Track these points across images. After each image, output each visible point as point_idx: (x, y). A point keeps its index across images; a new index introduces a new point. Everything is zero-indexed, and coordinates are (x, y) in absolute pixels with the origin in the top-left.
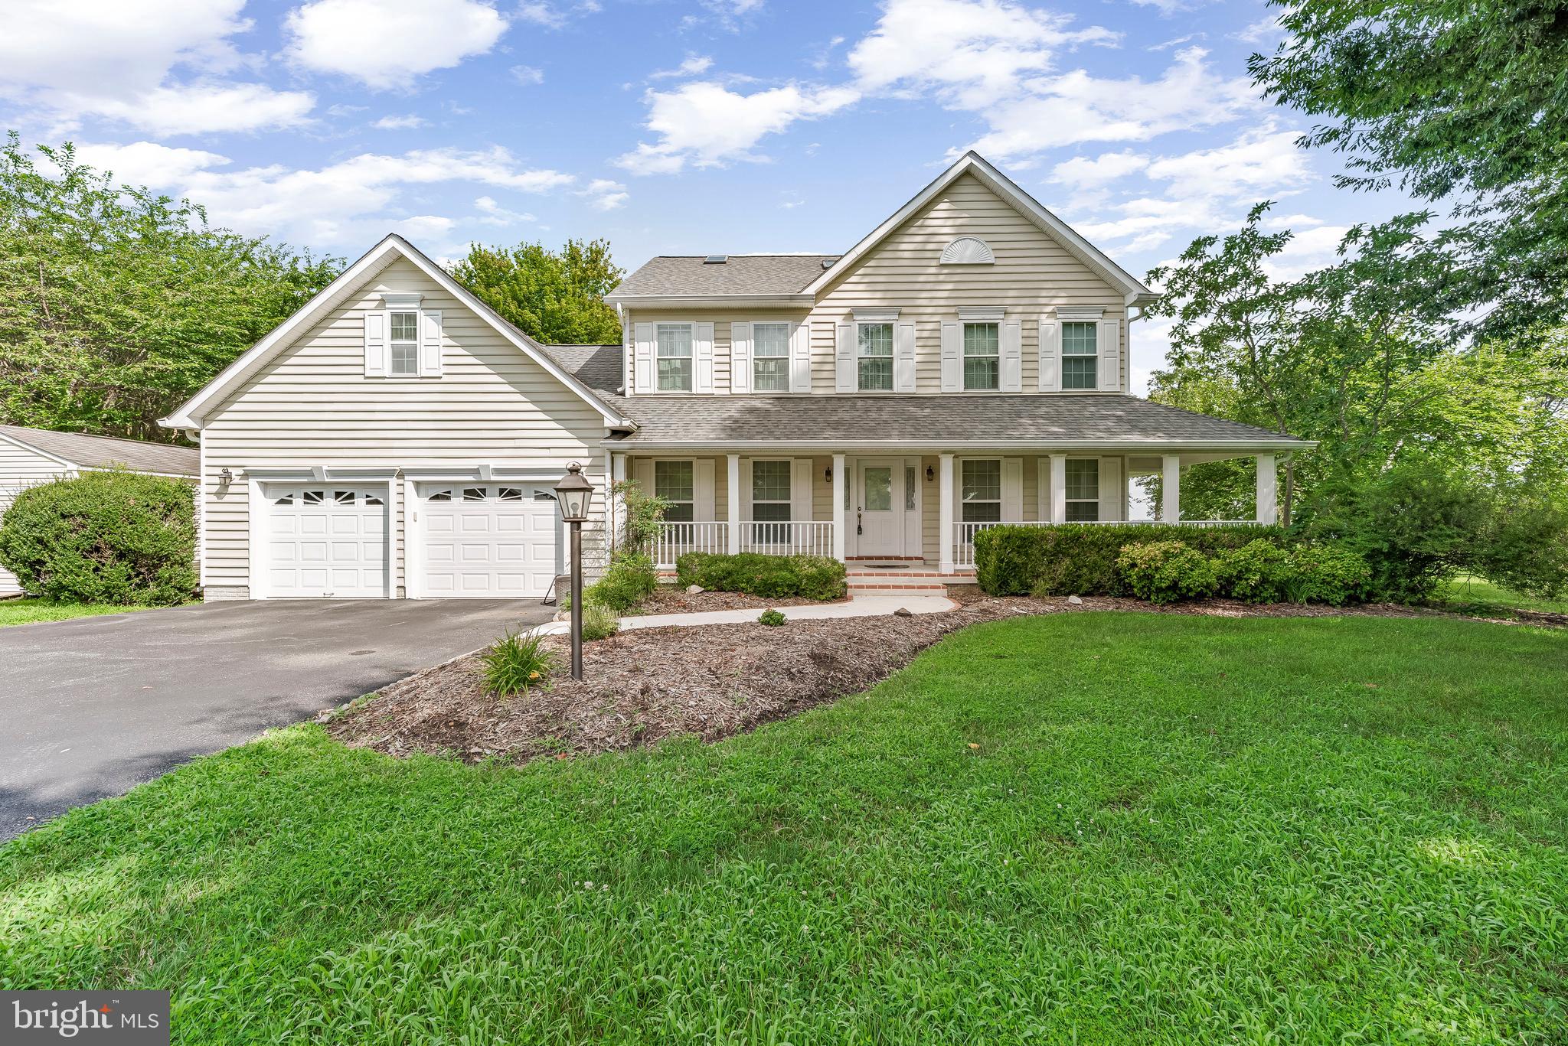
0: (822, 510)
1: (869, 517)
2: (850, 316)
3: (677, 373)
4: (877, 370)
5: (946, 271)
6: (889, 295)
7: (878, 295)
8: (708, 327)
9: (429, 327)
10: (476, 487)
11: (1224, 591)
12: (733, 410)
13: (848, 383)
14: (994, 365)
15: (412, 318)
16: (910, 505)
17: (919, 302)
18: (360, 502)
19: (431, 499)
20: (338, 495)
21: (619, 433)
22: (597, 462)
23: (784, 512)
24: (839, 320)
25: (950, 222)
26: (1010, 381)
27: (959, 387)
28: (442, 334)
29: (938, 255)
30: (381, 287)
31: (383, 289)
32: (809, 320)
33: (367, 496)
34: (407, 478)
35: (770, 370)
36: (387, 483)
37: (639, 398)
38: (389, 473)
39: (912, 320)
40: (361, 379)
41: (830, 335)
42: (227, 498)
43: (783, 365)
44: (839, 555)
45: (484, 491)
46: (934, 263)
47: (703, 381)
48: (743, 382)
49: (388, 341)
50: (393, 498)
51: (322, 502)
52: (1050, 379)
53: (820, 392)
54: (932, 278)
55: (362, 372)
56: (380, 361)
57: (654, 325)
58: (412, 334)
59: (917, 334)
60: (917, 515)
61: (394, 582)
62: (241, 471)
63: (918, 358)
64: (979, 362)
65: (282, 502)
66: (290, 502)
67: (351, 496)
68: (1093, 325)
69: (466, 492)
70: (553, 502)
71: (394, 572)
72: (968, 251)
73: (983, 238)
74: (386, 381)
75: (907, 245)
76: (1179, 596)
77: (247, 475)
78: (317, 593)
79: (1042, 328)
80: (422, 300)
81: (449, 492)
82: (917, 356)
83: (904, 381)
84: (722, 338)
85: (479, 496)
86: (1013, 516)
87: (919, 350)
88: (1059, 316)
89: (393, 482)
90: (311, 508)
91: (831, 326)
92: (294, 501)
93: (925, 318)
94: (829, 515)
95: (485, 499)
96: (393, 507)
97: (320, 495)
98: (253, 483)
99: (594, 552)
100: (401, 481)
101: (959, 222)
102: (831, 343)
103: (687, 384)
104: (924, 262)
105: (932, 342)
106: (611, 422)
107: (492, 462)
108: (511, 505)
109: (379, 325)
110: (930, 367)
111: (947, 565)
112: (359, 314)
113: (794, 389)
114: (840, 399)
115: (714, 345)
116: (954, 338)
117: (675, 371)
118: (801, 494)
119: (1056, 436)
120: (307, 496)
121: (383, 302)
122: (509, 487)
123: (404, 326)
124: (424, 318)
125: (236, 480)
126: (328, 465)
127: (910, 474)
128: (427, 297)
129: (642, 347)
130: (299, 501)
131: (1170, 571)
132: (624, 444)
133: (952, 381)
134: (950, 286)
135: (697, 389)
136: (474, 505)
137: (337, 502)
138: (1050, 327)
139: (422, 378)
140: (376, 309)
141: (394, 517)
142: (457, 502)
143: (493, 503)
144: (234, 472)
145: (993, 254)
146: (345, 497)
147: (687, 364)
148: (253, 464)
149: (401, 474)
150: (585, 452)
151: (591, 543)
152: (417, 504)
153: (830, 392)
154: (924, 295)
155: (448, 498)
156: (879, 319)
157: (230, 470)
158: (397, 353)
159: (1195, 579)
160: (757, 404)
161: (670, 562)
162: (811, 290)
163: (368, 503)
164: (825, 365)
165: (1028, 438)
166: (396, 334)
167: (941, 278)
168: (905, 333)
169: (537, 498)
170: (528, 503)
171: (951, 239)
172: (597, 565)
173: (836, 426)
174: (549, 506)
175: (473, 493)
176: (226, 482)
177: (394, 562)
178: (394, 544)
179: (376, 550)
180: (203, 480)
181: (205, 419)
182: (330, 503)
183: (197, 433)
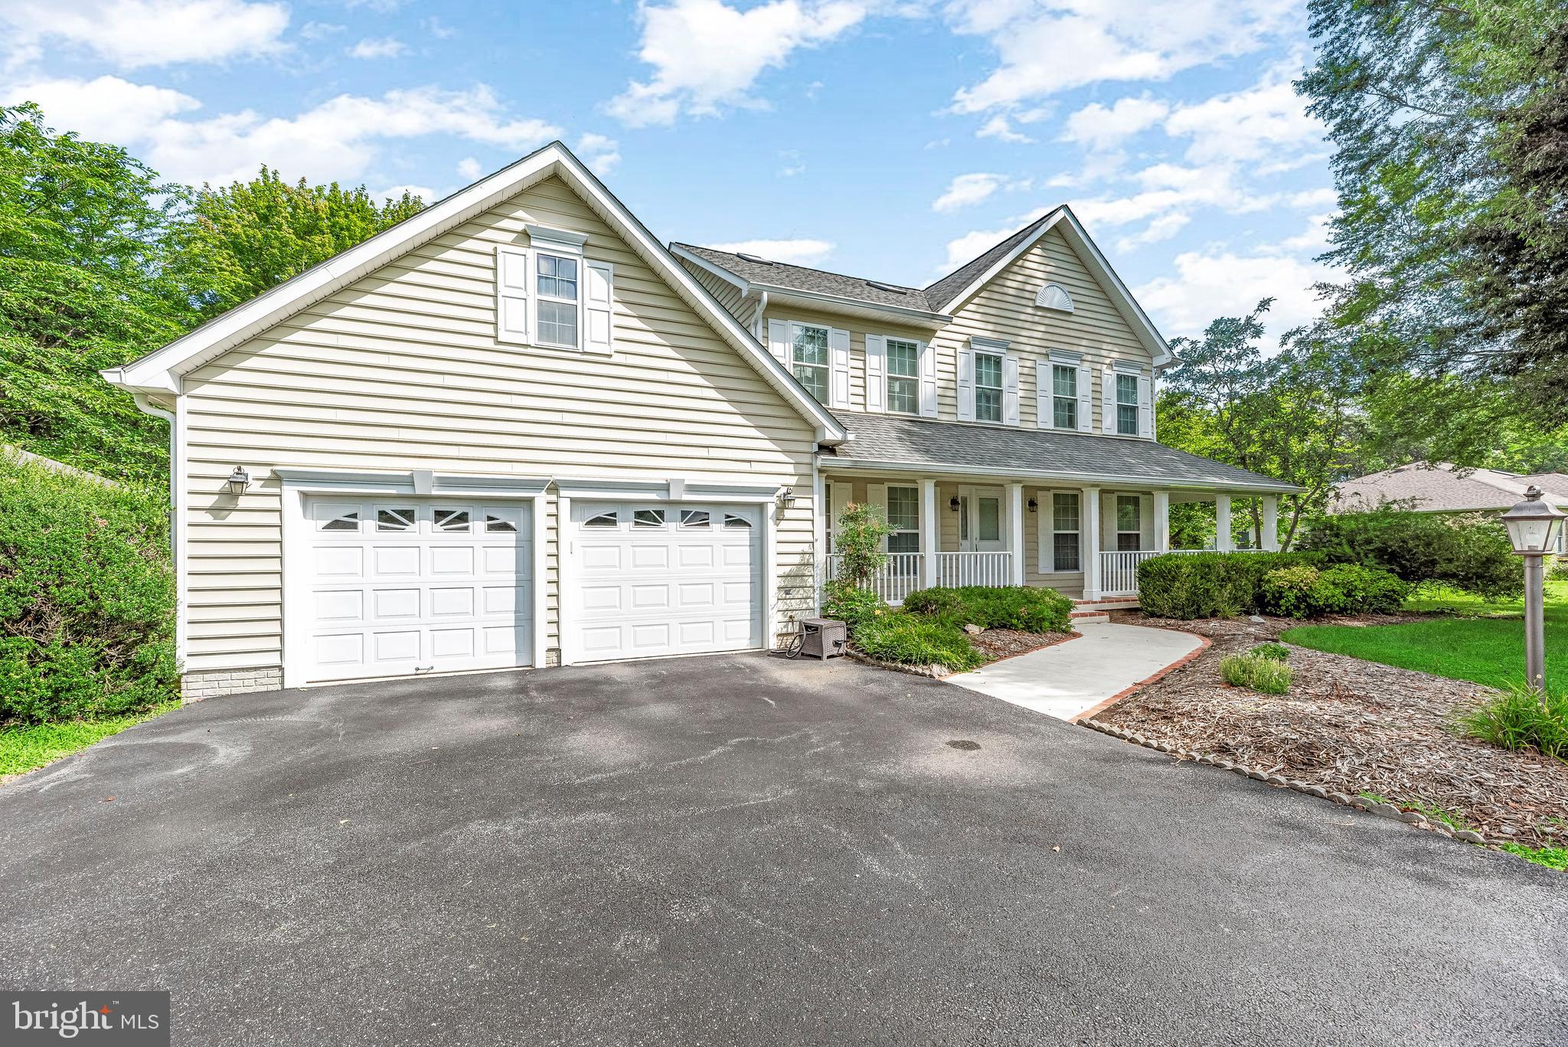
0: (948, 540)
2: (967, 344)
4: (986, 402)
5: (1039, 313)
6: (999, 328)
7: (990, 327)
8: (844, 335)
9: (594, 284)
10: (651, 508)
12: (886, 428)
13: (966, 410)
14: (1074, 404)
15: (568, 267)
17: (1021, 339)
18: (478, 526)
19: (588, 523)
20: (440, 515)
21: (828, 449)
22: (805, 481)
24: (959, 346)
25: (1042, 268)
26: (1084, 423)
27: (1050, 425)
28: (613, 297)
29: (1033, 296)
30: (520, 214)
31: (522, 218)
32: (934, 342)
33: (490, 518)
34: (563, 493)
35: (905, 393)
36: (530, 502)
38: (536, 485)
39: (1015, 356)
40: (489, 343)
41: (951, 360)
42: (234, 518)
43: (913, 386)
45: (661, 514)
46: (1031, 304)
47: (839, 395)
48: (877, 400)
49: (533, 296)
50: (542, 521)
51: (411, 527)
52: (1110, 423)
53: (942, 418)
54: (1029, 318)
55: (492, 333)
56: (520, 320)
57: (787, 327)
58: (571, 290)
59: (1020, 370)
61: (542, 643)
62: (266, 473)
63: (1021, 393)
64: (1063, 402)
65: (336, 525)
66: (354, 526)
67: (463, 517)
68: (1134, 379)
69: (639, 515)
70: (747, 529)
71: (542, 629)
72: (1056, 298)
73: (1067, 288)
74: (530, 351)
75: (1014, 283)
77: (278, 478)
78: (404, 668)
79: (1105, 377)
80: (585, 244)
81: (614, 515)
82: (1019, 389)
83: (1010, 415)
84: (858, 350)
85: (656, 520)
87: (1021, 386)
88: (1115, 368)
89: (541, 499)
90: (392, 536)
91: (951, 352)
92: (360, 523)
93: (1025, 355)
95: (663, 524)
96: (542, 535)
97: (409, 515)
98: (291, 494)
99: (801, 591)
100: (553, 498)
101: (1049, 269)
102: (952, 368)
104: (1024, 302)
105: (1030, 378)
107: (686, 476)
108: (696, 533)
109: (519, 269)
110: (1029, 404)
111: (1095, 592)
112: (488, 248)
113: (923, 413)
114: (961, 427)
115: (850, 356)
116: (1046, 378)
117: (807, 380)
120: (383, 516)
121: (525, 236)
122: (694, 509)
123: (557, 276)
124: (587, 271)
125: (255, 487)
126: (437, 466)
128: (591, 242)
129: (776, 348)
130: (368, 525)
132: (839, 460)
133: (1045, 417)
134: (1042, 328)
135: (834, 403)
136: (648, 534)
137: (438, 527)
138: (1109, 377)
139: (585, 353)
140: (514, 243)
141: (542, 549)
142: (625, 527)
143: (672, 529)
144: (252, 472)
145: (1073, 305)
146: (451, 517)
147: (824, 375)
148: (287, 461)
149: (554, 487)
150: (790, 469)
151: (798, 580)
152: (573, 530)
153: (951, 420)
154: (1024, 333)
155: (614, 523)
156: (992, 351)
157: (246, 469)
158: (546, 312)
160: (898, 424)
161: (896, 599)
162: (946, 312)
163: (491, 528)
164: (948, 395)
166: (545, 284)
167: (1036, 319)
168: (1011, 368)
169: (728, 523)
170: (717, 530)
171: (1044, 284)
172: (805, 606)
174: (743, 535)
175: (647, 517)
176: (234, 490)
177: (542, 616)
178: (542, 589)
179: (508, 599)
180: (182, 485)
181: (187, 378)
182: (425, 529)
183: (167, 400)
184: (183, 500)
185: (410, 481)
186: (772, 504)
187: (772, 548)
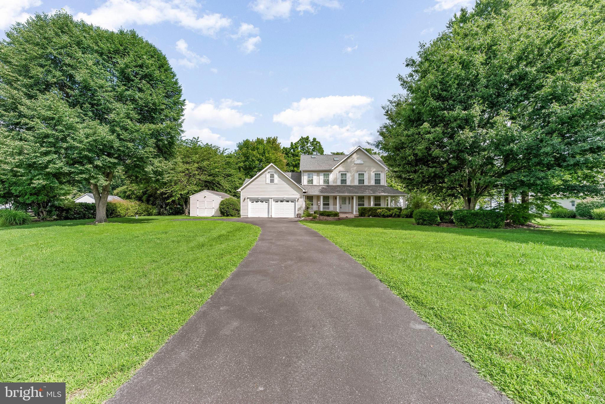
0: (335, 204)
1: (342, 205)
2: (339, 172)
3: (311, 181)
4: (344, 181)
5: (355, 165)
6: (346, 169)
7: (344, 169)
8: (316, 174)
9: (276, 176)
11: (391, 216)
12: (320, 188)
13: (339, 183)
14: (363, 180)
15: (273, 175)
16: (349, 203)
17: (351, 170)
18: (264, 202)
19: (276, 202)
21: (305, 192)
22: (301, 197)
23: (328, 204)
24: (337, 173)
25: (356, 157)
26: (366, 183)
27: (358, 184)
28: (278, 178)
29: (354, 162)
31: (269, 170)
32: (333, 173)
35: (326, 181)
37: (304, 185)
38: (270, 198)
39: (349, 173)
42: (245, 202)
43: (328, 180)
44: (338, 211)
45: (283, 201)
47: (315, 183)
48: (322, 183)
49: (270, 178)
52: (373, 183)
53: (334, 185)
54: (353, 166)
55: (266, 183)
56: (268, 181)
57: (306, 174)
58: (273, 177)
60: (350, 205)
61: (270, 215)
64: (361, 180)
65: (252, 202)
68: (380, 174)
71: (270, 213)
72: (359, 162)
73: (361, 160)
74: (269, 184)
75: (349, 160)
76: (384, 216)
77: (248, 198)
78: (257, 216)
79: (371, 174)
81: (278, 201)
82: (350, 178)
83: (348, 183)
84: (318, 176)
86: (366, 206)
88: (374, 172)
89: (270, 199)
90: (257, 203)
93: (352, 173)
94: (336, 205)
96: (270, 203)
97: (258, 201)
98: (249, 199)
101: (358, 157)
102: (336, 176)
103: (312, 183)
104: (352, 163)
105: (353, 176)
106: (304, 191)
107: (286, 196)
108: (287, 203)
109: (268, 176)
110: (353, 180)
111: (354, 213)
112: (265, 174)
113: (330, 184)
114: (338, 186)
116: (357, 176)
117: (310, 181)
118: (331, 202)
119: (371, 193)
121: (269, 172)
122: (287, 200)
123: (272, 176)
126: (260, 196)
127: (349, 198)
128: (276, 172)
129: (305, 177)
130: (255, 202)
131: (383, 213)
132: (306, 194)
133: (356, 183)
134: (356, 167)
135: (314, 184)
136: (282, 203)
138: (373, 174)
139: (275, 184)
141: (270, 205)
142: (279, 203)
143: (285, 203)
145: (363, 162)
146: (262, 201)
147: (312, 180)
148: (249, 196)
149: (271, 198)
150: (299, 195)
151: (300, 209)
152: (273, 203)
153: (336, 185)
156: (344, 173)
157: (245, 197)
158: (271, 180)
159: (386, 214)
160: (324, 187)
162: (333, 168)
164: (335, 180)
165: (366, 194)
166: (271, 177)
168: (349, 175)
170: (290, 203)
171: (357, 159)
172: (300, 212)
173: (337, 191)
174: (293, 203)
175: (281, 201)
176: (245, 199)
177: (270, 212)
178: (270, 209)
179: (267, 210)
180: (241, 199)
181: (242, 190)
182: (260, 203)
183: (240, 192)
184: (241, 200)
185: (258, 198)
186: (297, 199)
187: (297, 205)
